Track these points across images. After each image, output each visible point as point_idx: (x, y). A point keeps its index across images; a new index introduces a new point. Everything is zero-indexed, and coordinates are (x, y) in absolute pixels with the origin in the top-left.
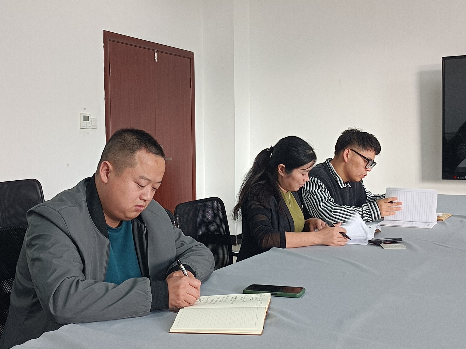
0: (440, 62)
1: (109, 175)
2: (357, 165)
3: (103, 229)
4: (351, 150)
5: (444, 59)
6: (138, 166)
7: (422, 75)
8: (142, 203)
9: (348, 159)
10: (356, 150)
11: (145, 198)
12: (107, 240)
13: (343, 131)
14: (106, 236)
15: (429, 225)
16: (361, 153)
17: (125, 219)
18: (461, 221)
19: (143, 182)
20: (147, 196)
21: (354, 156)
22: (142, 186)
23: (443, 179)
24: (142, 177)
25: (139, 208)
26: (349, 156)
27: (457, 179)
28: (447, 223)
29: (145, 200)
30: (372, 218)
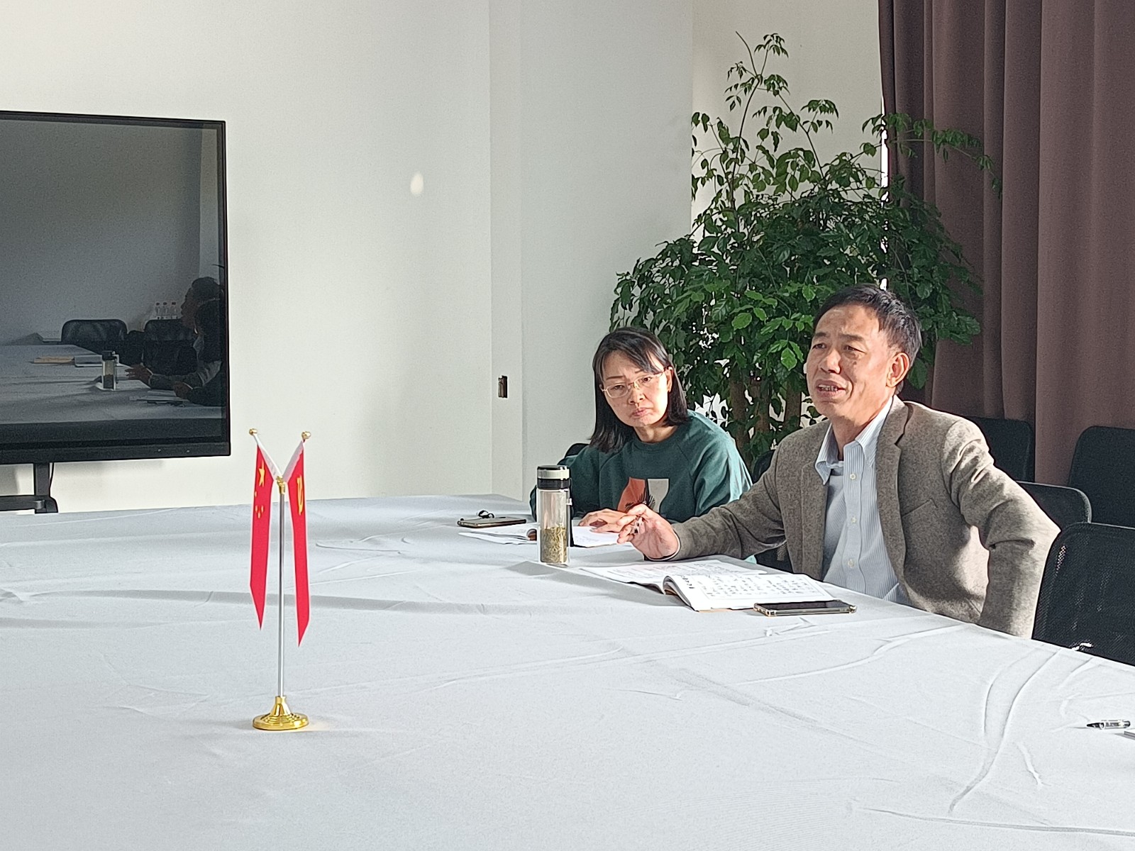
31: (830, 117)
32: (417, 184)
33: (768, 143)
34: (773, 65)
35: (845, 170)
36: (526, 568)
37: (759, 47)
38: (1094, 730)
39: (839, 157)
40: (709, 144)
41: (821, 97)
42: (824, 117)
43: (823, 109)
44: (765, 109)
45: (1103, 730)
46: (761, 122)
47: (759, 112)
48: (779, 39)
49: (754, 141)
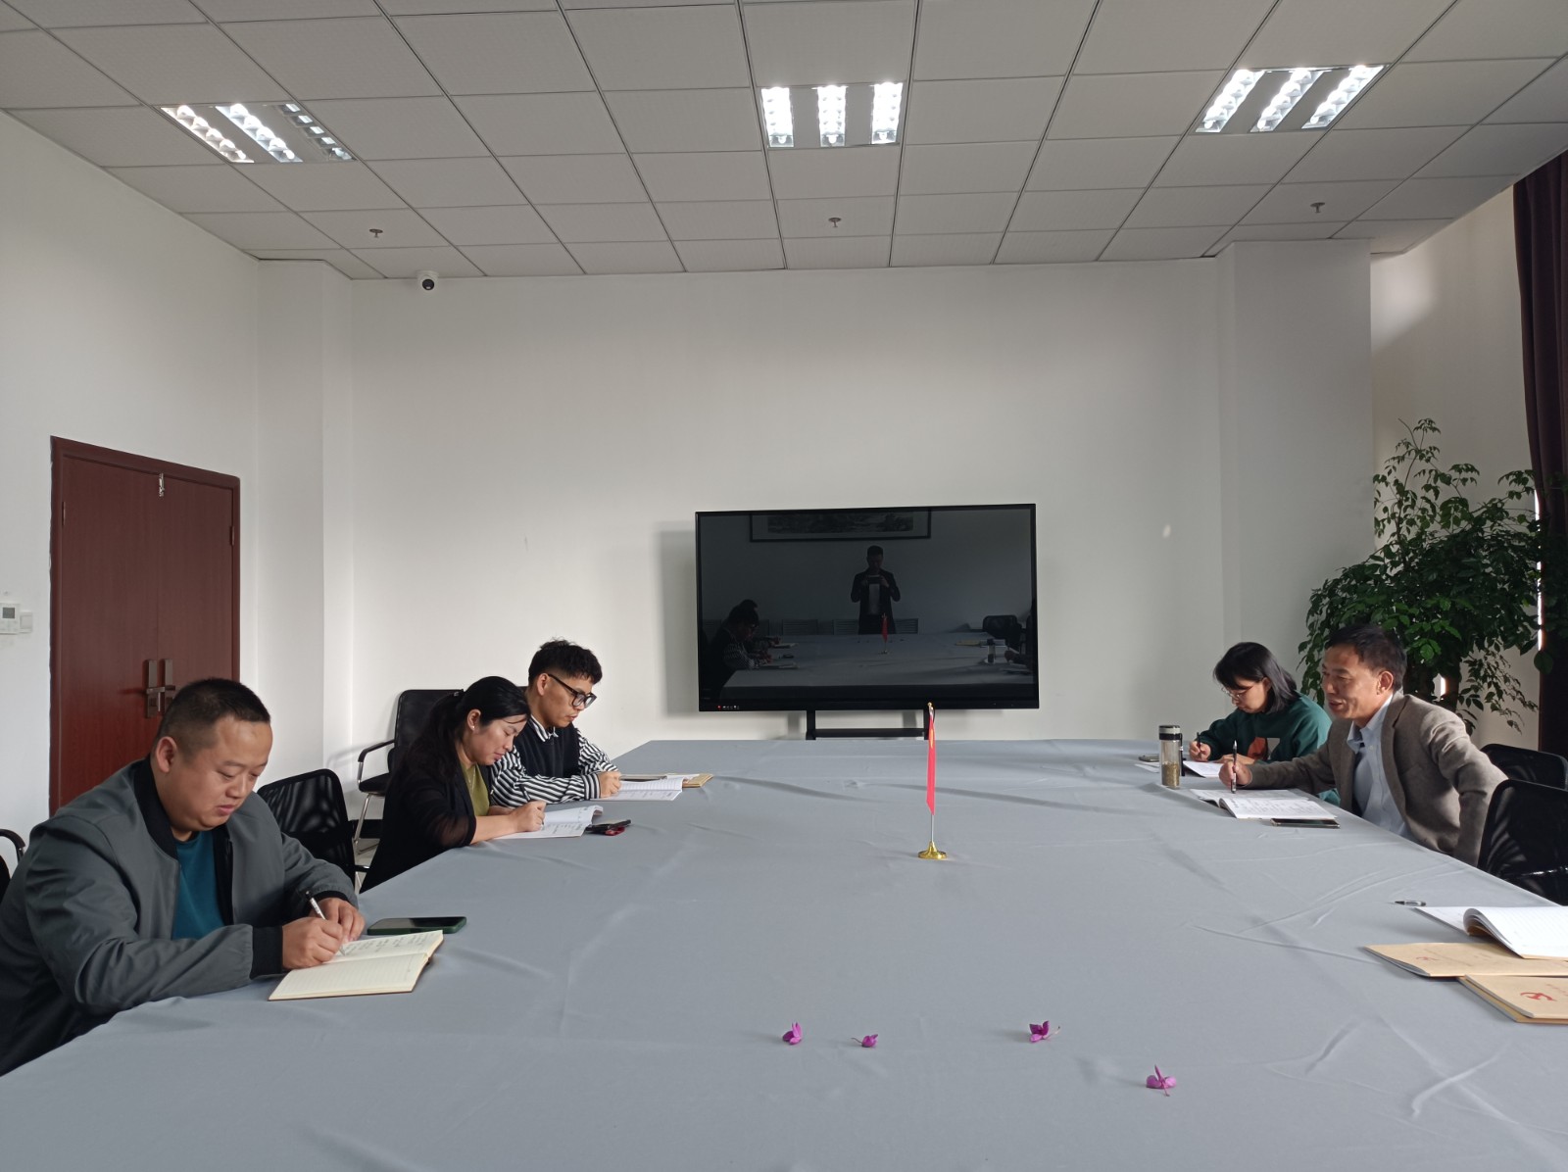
0: (692, 519)
1: (172, 760)
2: (559, 700)
3: (167, 845)
4: (549, 675)
5: (700, 515)
6: (222, 746)
7: (666, 541)
8: (230, 801)
9: (545, 691)
10: (557, 675)
11: (236, 794)
12: (174, 863)
13: (543, 643)
14: (173, 854)
15: (670, 794)
16: (565, 681)
17: (201, 828)
18: (726, 785)
19: (233, 770)
20: (239, 790)
21: (553, 685)
22: (230, 777)
23: (700, 710)
24: (229, 763)
25: (225, 810)
26: (546, 686)
27: (722, 710)
28: (706, 790)
29: (235, 798)
30: (585, 793)
31: (1474, 475)
32: (1167, 531)
33: (1431, 495)
34: (1426, 440)
35: (1495, 511)
36: (1151, 788)
37: (1417, 428)
38: (1400, 906)
39: (1491, 502)
40: (1389, 496)
41: (1462, 462)
42: (1469, 475)
43: (1468, 470)
44: (1424, 471)
45: (1405, 906)
46: (1424, 480)
47: (1419, 473)
48: (1431, 422)
49: (1420, 493)
